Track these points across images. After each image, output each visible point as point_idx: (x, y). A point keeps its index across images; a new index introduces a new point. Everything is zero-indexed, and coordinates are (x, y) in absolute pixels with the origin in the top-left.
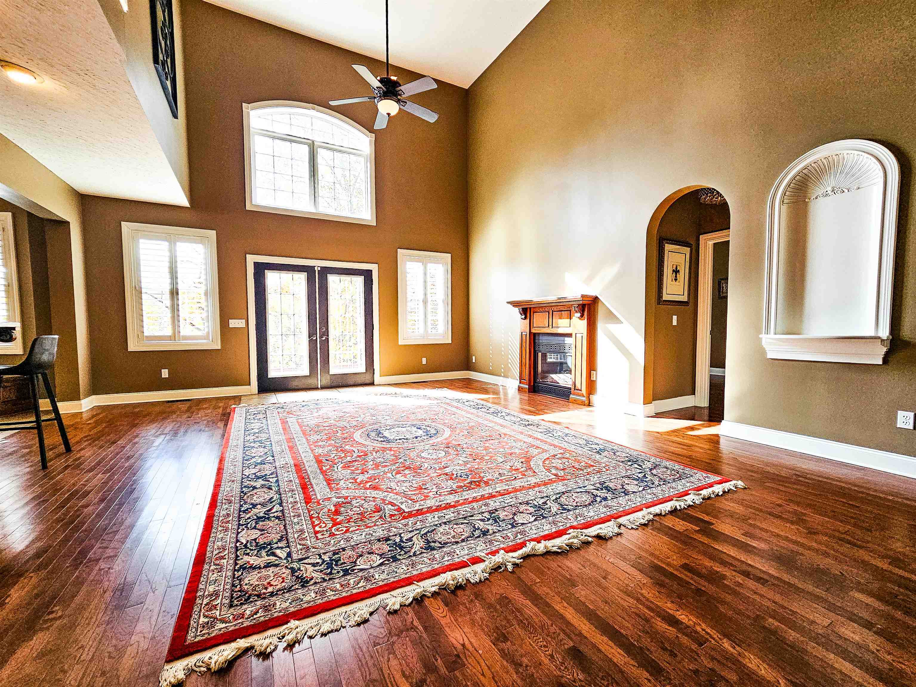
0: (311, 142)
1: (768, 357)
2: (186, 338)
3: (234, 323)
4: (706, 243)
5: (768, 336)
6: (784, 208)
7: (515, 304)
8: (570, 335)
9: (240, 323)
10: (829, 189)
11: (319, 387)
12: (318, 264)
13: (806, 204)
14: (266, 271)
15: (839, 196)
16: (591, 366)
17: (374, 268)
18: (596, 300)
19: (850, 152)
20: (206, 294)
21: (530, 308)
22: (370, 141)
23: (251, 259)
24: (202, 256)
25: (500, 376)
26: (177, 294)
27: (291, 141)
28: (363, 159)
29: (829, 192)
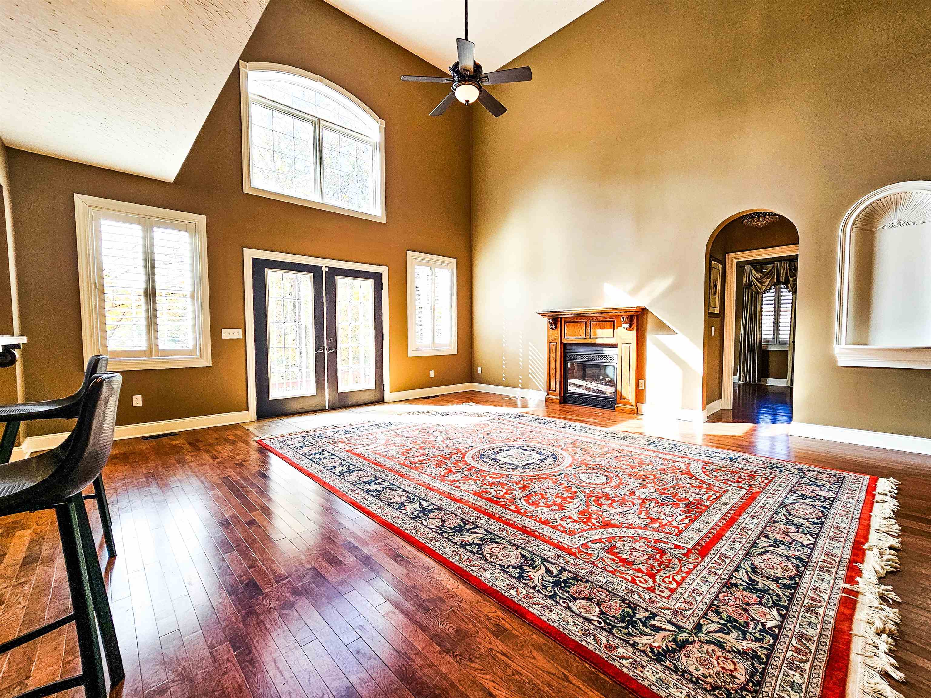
0: (316, 120)
1: (839, 365)
2: (165, 353)
3: (228, 334)
4: (732, 261)
5: (839, 346)
6: (853, 234)
7: (543, 314)
8: (615, 346)
9: (236, 334)
10: (895, 222)
11: (327, 408)
12: (325, 263)
13: (873, 233)
14: (267, 270)
15: (904, 227)
16: (640, 374)
17: (383, 270)
18: (644, 311)
19: (919, 191)
20: (193, 297)
21: (561, 318)
22: (380, 127)
23: (249, 254)
24: (188, 247)
25: (517, 387)
26: (154, 295)
27: (294, 116)
28: (371, 148)
29: (895, 224)
